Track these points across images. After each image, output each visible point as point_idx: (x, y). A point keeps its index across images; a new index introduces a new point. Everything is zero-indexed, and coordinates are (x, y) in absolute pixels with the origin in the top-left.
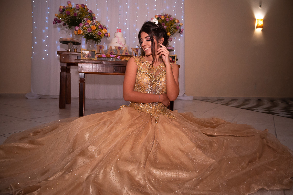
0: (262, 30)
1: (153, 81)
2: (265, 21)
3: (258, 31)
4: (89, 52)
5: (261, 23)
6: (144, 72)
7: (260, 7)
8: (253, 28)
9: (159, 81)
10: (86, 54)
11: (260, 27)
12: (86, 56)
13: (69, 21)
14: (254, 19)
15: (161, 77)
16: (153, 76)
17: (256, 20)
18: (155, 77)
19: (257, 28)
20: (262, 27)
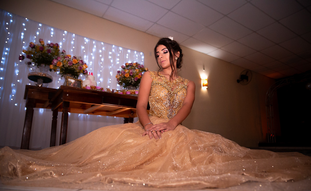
0: (207, 88)
1: (170, 93)
2: (209, 81)
3: (204, 89)
4: (74, 81)
5: (206, 82)
6: (161, 85)
7: (204, 69)
8: (200, 87)
9: (177, 95)
10: (71, 83)
11: (206, 85)
12: (72, 84)
13: (40, 58)
14: (200, 79)
15: (179, 90)
16: (171, 89)
17: (202, 80)
18: (172, 89)
19: (203, 86)
20: (207, 86)
